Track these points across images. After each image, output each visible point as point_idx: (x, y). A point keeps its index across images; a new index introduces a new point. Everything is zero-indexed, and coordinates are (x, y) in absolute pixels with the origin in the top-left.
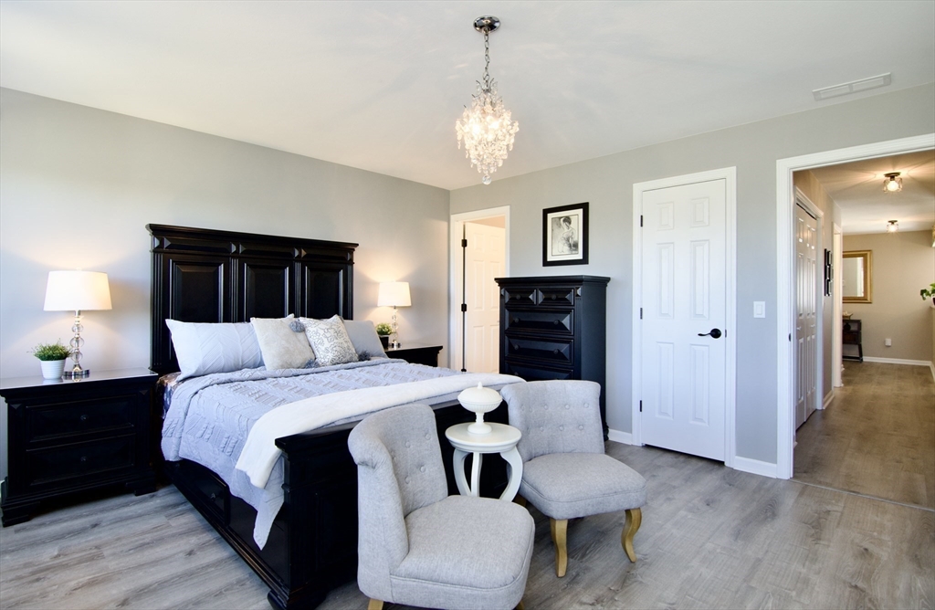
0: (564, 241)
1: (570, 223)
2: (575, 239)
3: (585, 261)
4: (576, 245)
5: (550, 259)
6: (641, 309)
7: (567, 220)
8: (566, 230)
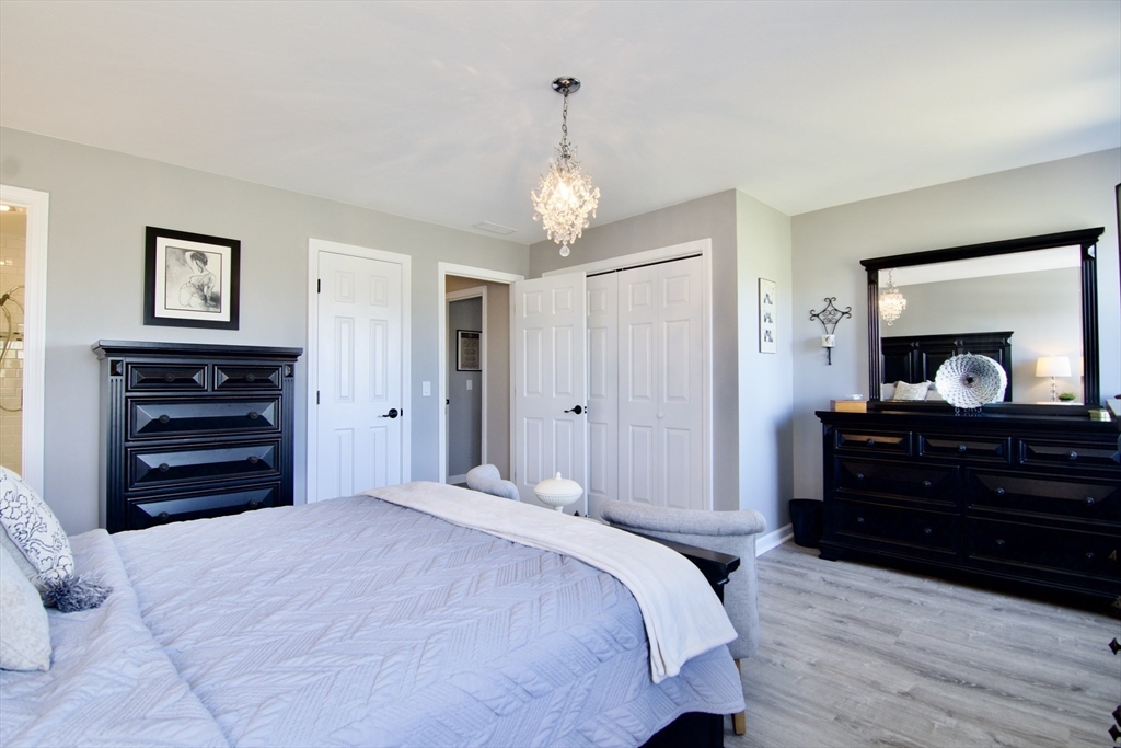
0: (193, 290)
1: (205, 263)
2: (216, 290)
3: (233, 324)
4: (216, 300)
5: (160, 312)
6: (318, 393)
7: (200, 257)
8: (196, 271)
